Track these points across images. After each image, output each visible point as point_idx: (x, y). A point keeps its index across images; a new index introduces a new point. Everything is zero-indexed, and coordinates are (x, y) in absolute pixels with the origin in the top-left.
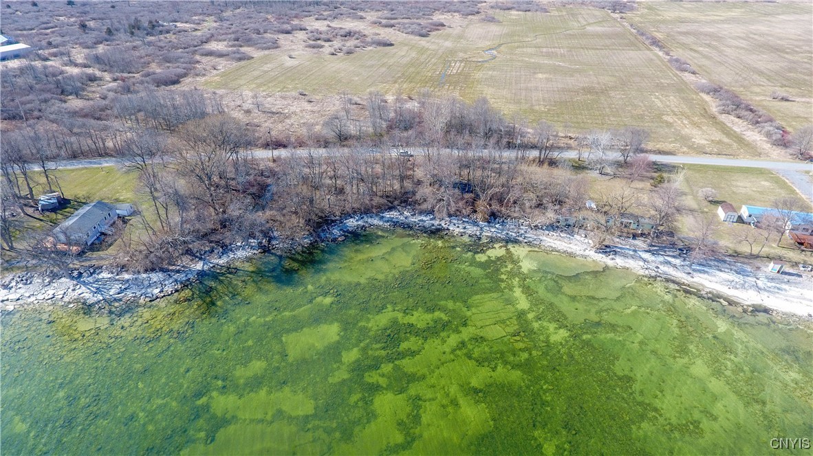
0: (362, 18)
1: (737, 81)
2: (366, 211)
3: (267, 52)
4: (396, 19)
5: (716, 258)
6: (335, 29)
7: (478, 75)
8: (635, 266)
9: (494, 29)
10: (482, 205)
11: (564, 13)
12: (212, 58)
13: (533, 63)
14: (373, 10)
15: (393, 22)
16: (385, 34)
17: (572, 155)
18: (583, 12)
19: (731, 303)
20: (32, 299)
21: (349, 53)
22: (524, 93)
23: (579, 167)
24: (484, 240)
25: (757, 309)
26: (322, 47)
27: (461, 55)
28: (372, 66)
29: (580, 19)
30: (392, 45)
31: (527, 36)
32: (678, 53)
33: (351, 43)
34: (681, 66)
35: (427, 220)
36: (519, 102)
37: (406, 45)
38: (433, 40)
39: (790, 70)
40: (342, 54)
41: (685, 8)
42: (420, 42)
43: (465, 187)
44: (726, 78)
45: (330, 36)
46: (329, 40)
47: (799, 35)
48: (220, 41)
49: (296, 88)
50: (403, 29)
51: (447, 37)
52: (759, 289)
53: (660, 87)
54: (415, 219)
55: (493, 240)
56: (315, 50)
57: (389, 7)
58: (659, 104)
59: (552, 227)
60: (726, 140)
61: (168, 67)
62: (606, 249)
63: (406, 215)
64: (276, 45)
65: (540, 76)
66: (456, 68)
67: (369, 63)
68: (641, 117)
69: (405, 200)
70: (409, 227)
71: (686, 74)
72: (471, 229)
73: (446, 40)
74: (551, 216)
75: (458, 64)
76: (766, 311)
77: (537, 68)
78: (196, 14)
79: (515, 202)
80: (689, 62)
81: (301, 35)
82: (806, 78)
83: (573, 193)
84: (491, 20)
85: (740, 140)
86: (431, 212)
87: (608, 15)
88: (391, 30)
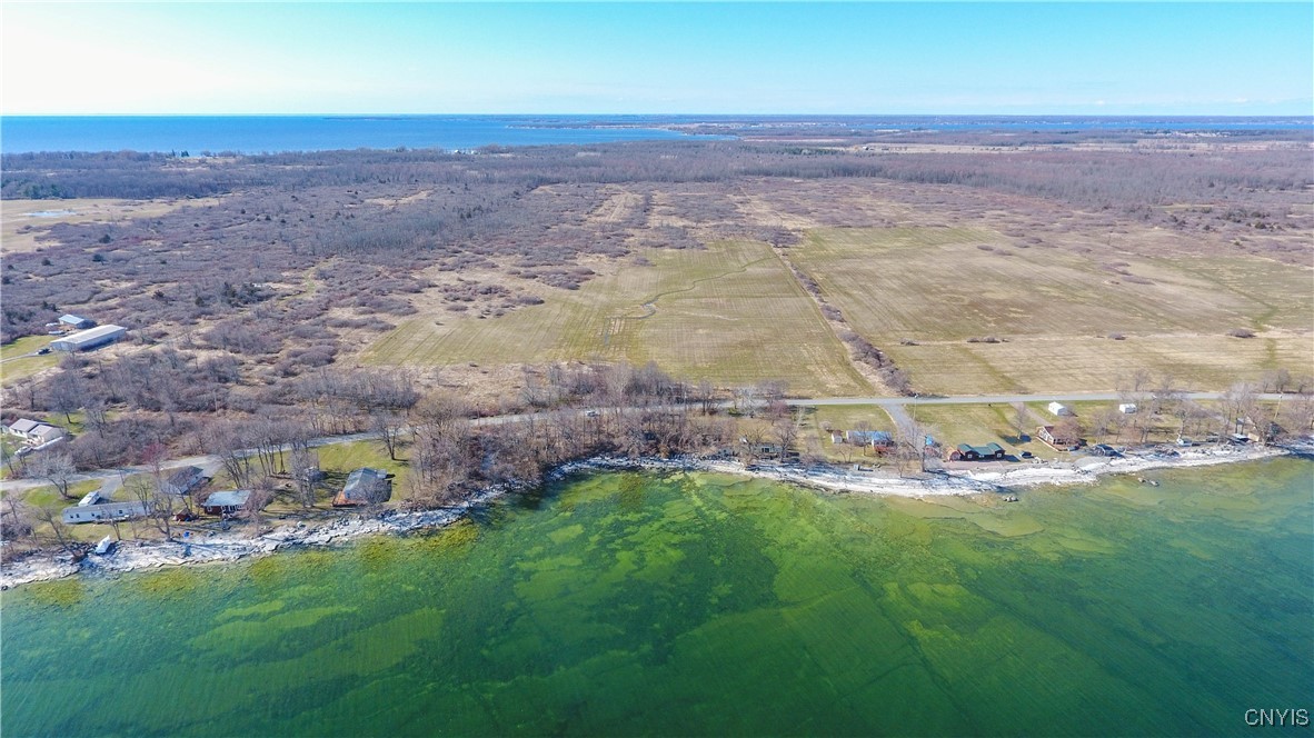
0: (493, 266)
1: (877, 328)
2: (576, 459)
3: (406, 319)
4: (535, 266)
5: (820, 465)
6: (469, 283)
7: (641, 334)
8: (771, 476)
9: (648, 275)
10: (663, 447)
11: (723, 249)
12: (348, 329)
13: (693, 317)
14: (502, 253)
15: (533, 270)
16: (532, 288)
17: (729, 405)
18: (744, 248)
19: (827, 489)
20: (356, 533)
21: (499, 315)
22: (686, 352)
23: (736, 414)
24: (668, 470)
25: (842, 491)
26: (465, 309)
27: (619, 311)
28: (530, 329)
29: (741, 258)
30: (542, 302)
31: (685, 284)
32: (833, 300)
33: (497, 302)
34: (832, 313)
35: (623, 462)
36: (682, 360)
37: (557, 301)
38: (585, 294)
39: (928, 313)
40: (491, 316)
41: (852, 237)
42: (572, 297)
43: (649, 436)
44: (868, 324)
45: (469, 294)
46: (470, 300)
47: (950, 272)
48: (343, 306)
49: (462, 360)
50: (548, 279)
51: (599, 288)
52: (845, 480)
53: (809, 337)
54: (615, 461)
55: (675, 470)
56: (459, 313)
57: (521, 248)
58: (806, 355)
59: (715, 457)
60: (853, 384)
61: (310, 345)
62: (752, 468)
63: (608, 460)
64: (412, 310)
65: (701, 331)
66: (617, 327)
67: (526, 326)
68: (789, 368)
69: (604, 448)
70: (611, 467)
71: (835, 322)
72: (657, 464)
73: (599, 292)
74: (713, 449)
75: (618, 322)
76: (848, 492)
77: (696, 323)
78: (284, 269)
79: (687, 442)
80: (840, 308)
81: (432, 292)
82: (938, 320)
83: (727, 429)
84: (644, 263)
85: (863, 383)
86: (625, 454)
87: (771, 251)
88: (533, 282)
